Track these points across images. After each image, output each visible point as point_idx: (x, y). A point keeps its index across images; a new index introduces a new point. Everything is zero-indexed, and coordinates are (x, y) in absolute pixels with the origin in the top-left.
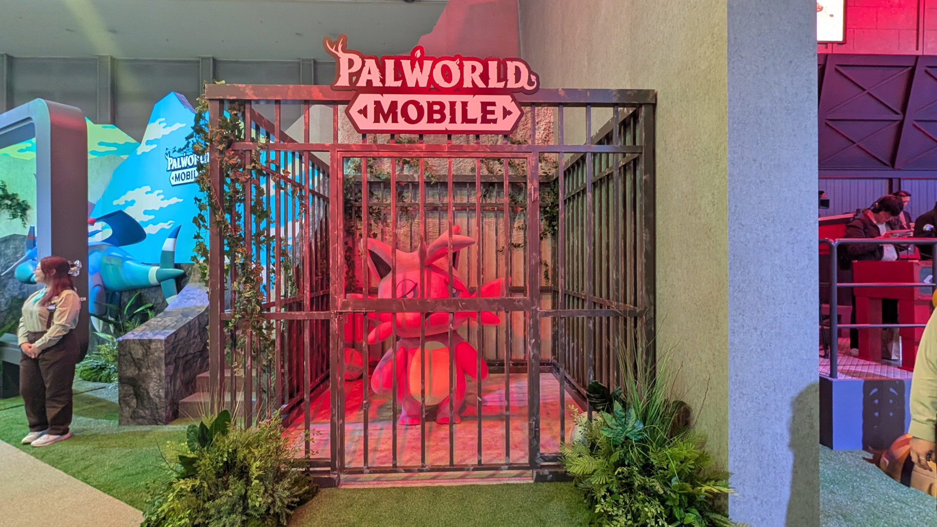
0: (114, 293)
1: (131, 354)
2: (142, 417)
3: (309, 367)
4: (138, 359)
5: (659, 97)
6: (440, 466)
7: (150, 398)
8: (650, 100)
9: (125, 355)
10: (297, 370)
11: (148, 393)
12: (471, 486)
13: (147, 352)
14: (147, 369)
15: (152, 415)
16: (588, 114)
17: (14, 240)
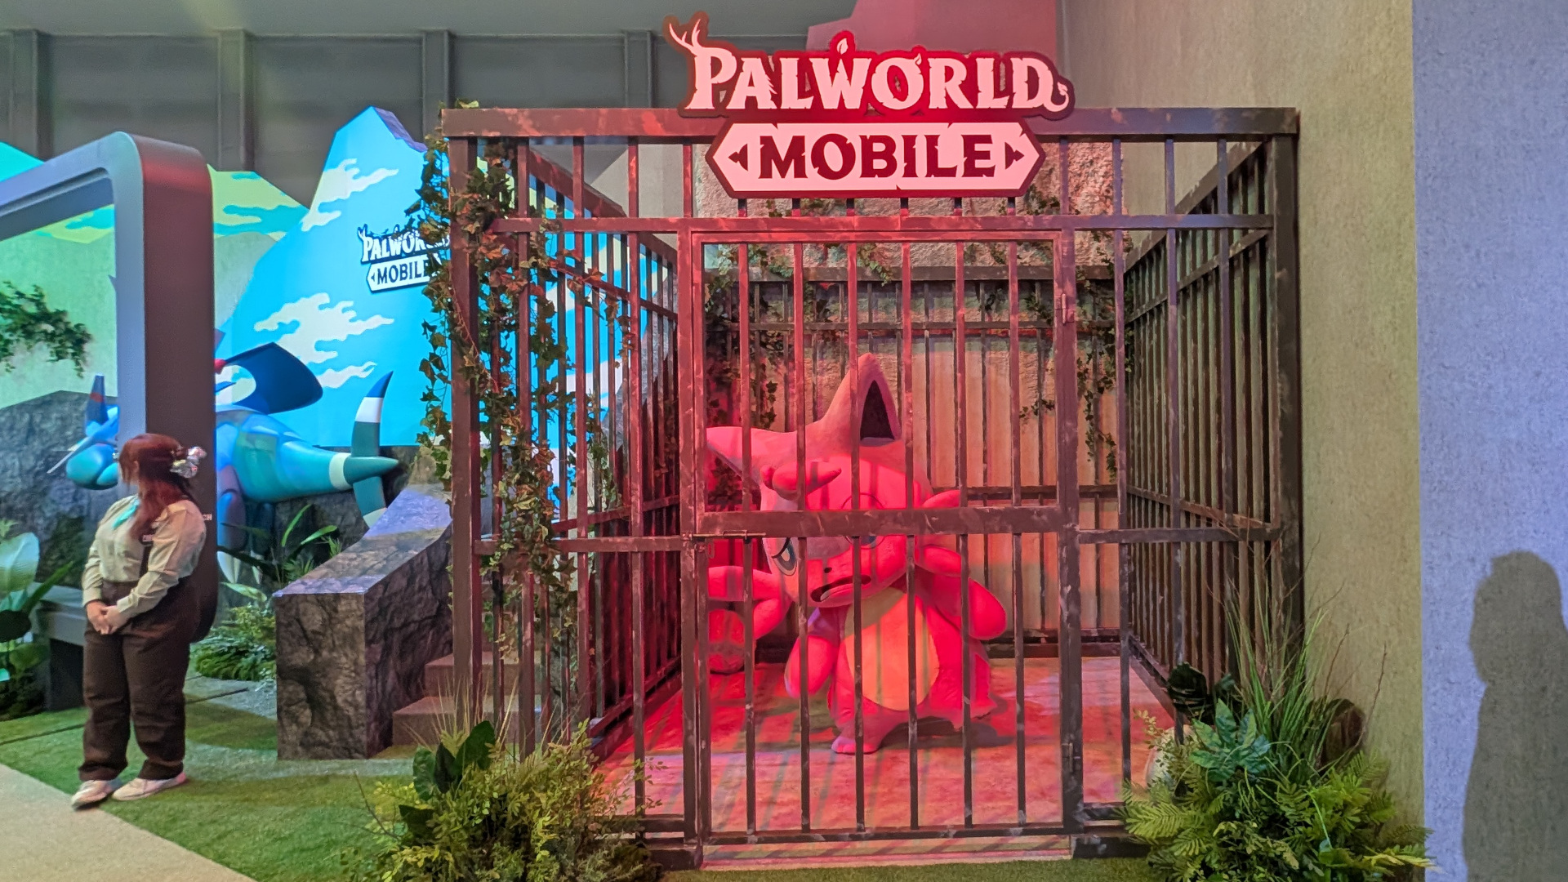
0: (260, 505)
1: (299, 621)
2: (321, 744)
3: (641, 643)
4: (314, 632)
5: (1303, 122)
6: (894, 828)
7: (336, 708)
8: (1286, 128)
9: (290, 625)
10: (622, 649)
11: (333, 697)
12: (951, 865)
13: (331, 618)
14: (332, 650)
15: (341, 739)
16: (1169, 153)
17: (61, 402)
